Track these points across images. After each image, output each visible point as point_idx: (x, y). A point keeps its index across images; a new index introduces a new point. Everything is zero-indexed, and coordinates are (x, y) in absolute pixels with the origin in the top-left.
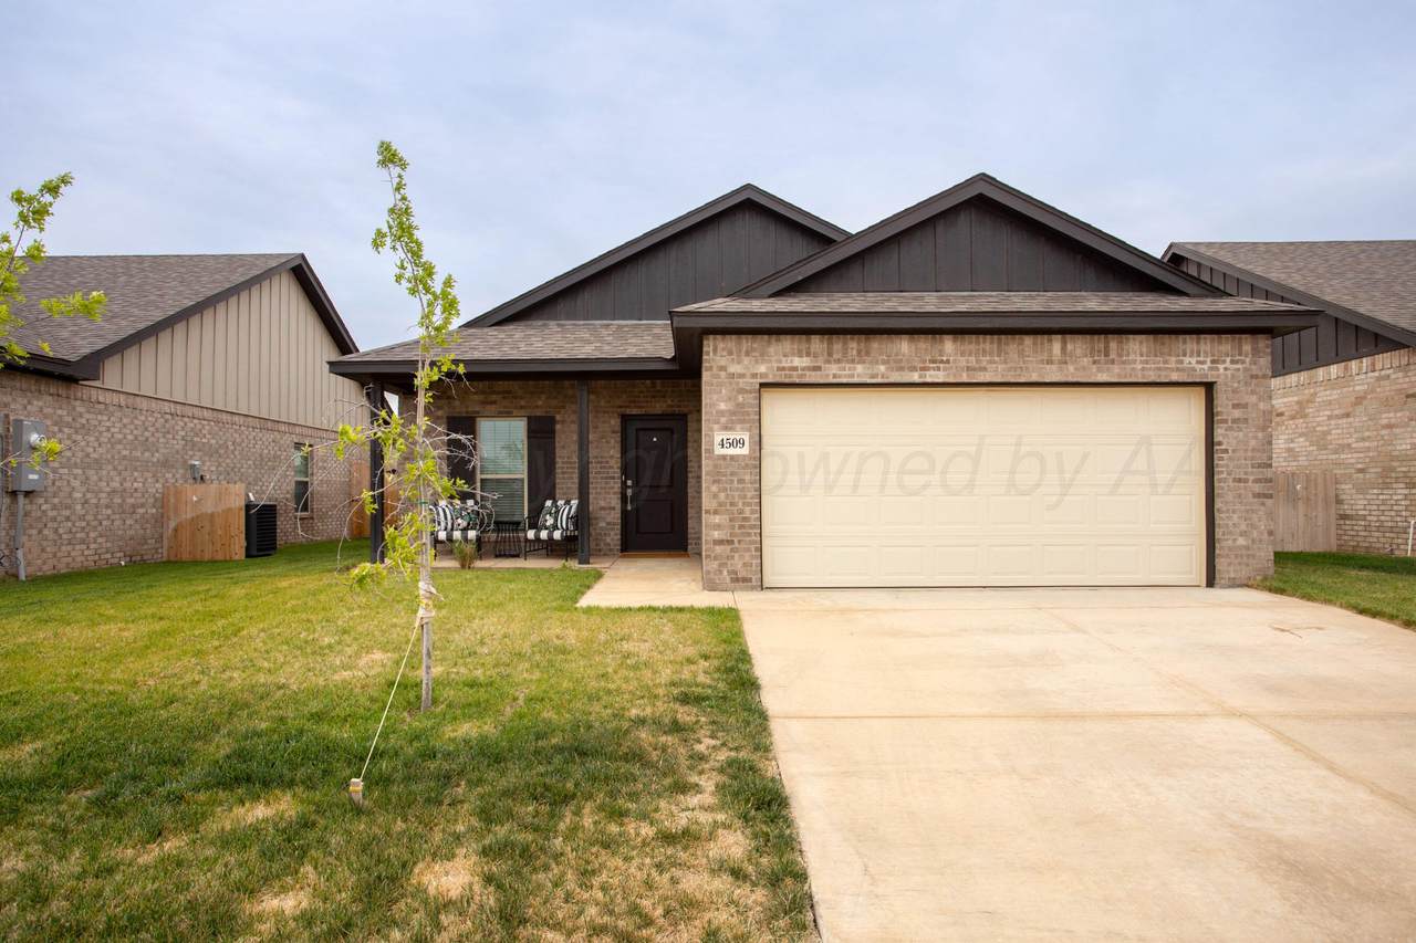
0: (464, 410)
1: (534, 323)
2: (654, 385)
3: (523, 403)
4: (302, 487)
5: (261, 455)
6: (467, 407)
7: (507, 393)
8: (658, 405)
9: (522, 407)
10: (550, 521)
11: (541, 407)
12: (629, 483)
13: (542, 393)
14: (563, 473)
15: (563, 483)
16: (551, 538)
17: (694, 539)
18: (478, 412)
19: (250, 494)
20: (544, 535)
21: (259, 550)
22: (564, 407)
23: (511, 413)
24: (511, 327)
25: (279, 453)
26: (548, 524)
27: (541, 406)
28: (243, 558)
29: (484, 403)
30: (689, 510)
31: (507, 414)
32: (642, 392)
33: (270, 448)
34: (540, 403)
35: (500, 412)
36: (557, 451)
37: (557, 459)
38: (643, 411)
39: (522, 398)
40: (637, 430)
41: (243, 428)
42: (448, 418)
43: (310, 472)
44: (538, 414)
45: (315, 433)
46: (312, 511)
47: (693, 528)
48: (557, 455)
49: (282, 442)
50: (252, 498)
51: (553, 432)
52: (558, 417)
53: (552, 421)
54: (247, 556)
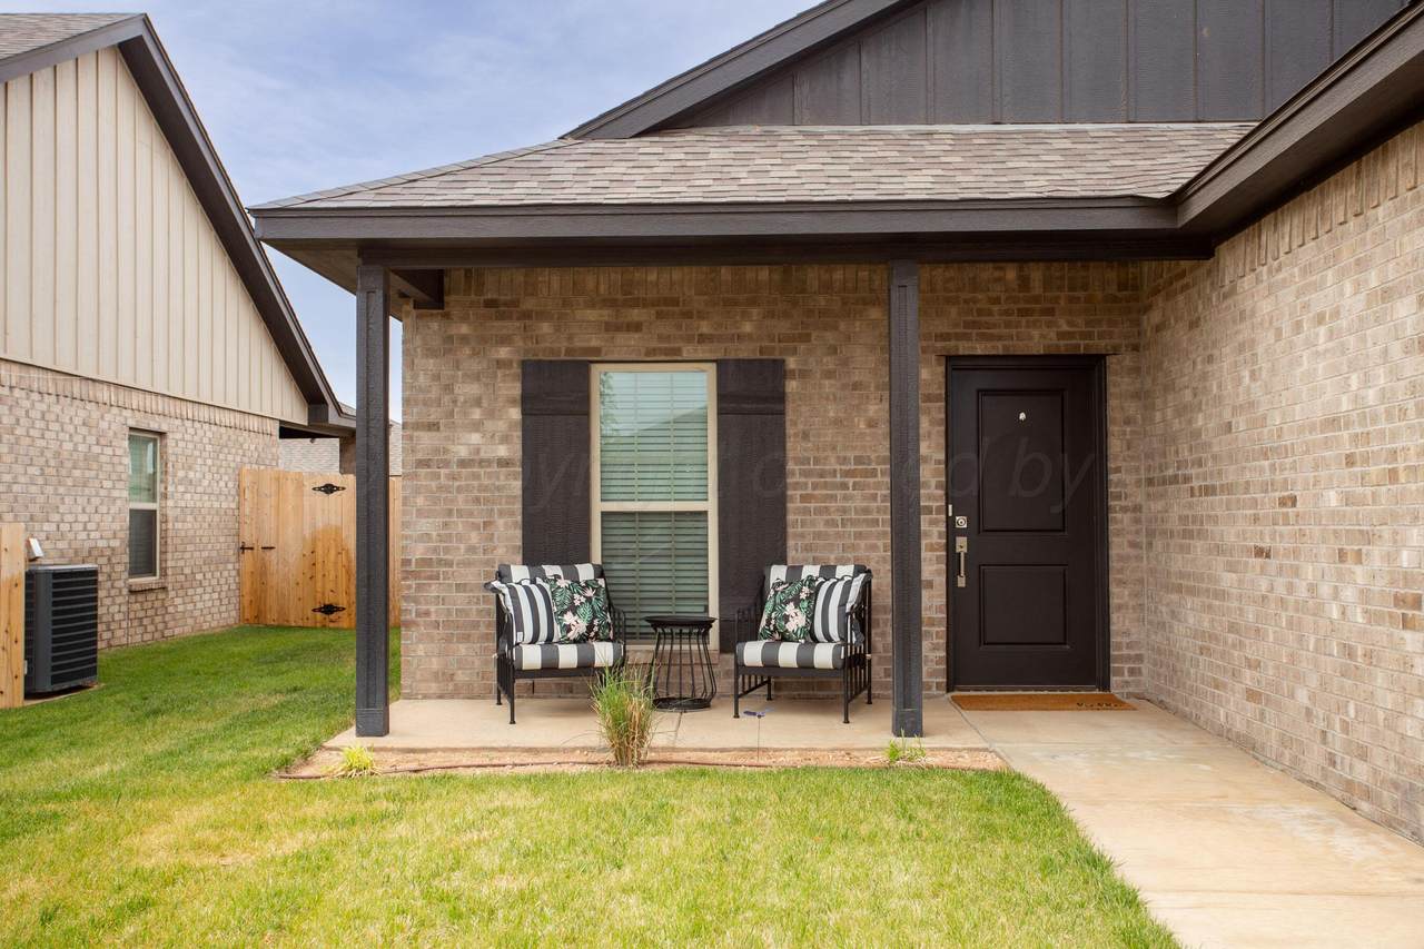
0: (564, 345)
1: (741, 129)
2: (1024, 283)
3: (705, 328)
4: (145, 528)
5: (57, 454)
6: (570, 338)
7: (666, 306)
8: (1036, 333)
9: (702, 339)
10: (796, 621)
11: (750, 337)
12: (962, 522)
13: (753, 302)
14: (804, 498)
15: (803, 524)
16: (806, 667)
17: (1128, 658)
18: (597, 351)
19: (34, 543)
20: (788, 655)
21: (55, 680)
22: (806, 338)
23: (678, 351)
24: (689, 138)
25: (96, 450)
26: (791, 626)
27: (750, 335)
28: (20, 701)
29: (612, 328)
30: (1114, 589)
31: (670, 356)
32: (997, 301)
33: (78, 438)
34: (747, 328)
35: (653, 351)
36: (789, 445)
37: (790, 466)
38: (997, 348)
39: (702, 316)
40: (982, 392)
41: (17, 393)
42: (524, 364)
43: (160, 488)
44: (743, 355)
45: (172, 407)
46: (164, 574)
47: (1127, 633)
48: (790, 454)
49: (104, 425)
50: (37, 551)
51: (781, 398)
52: (792, 363)
53: (776, 370)
54: (29, 695)
